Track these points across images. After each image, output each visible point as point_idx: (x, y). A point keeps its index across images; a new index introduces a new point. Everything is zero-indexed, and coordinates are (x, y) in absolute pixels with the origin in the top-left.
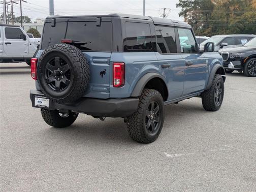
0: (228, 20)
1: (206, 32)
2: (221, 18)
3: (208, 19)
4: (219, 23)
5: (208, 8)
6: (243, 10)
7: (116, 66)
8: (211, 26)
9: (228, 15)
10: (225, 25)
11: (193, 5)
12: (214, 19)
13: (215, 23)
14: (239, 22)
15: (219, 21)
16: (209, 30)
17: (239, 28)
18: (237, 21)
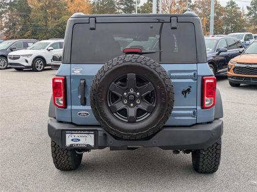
0: (46, 23)
1: (26, 35)
2: (40, 21)
3: (27, 22)
4: (38, 26)
5: (25, 11)
6: (60, 13)
7: (207, 81)
8: (31, 29)
9: (46, 18)
10: (44, 28)
11: (8, 6)
12: (33, 22)
13: (34, 26)
14: (57, 25)
15: (38, 24)
16: (29, 33)
17: (59, 31)
18: (55, 24)
